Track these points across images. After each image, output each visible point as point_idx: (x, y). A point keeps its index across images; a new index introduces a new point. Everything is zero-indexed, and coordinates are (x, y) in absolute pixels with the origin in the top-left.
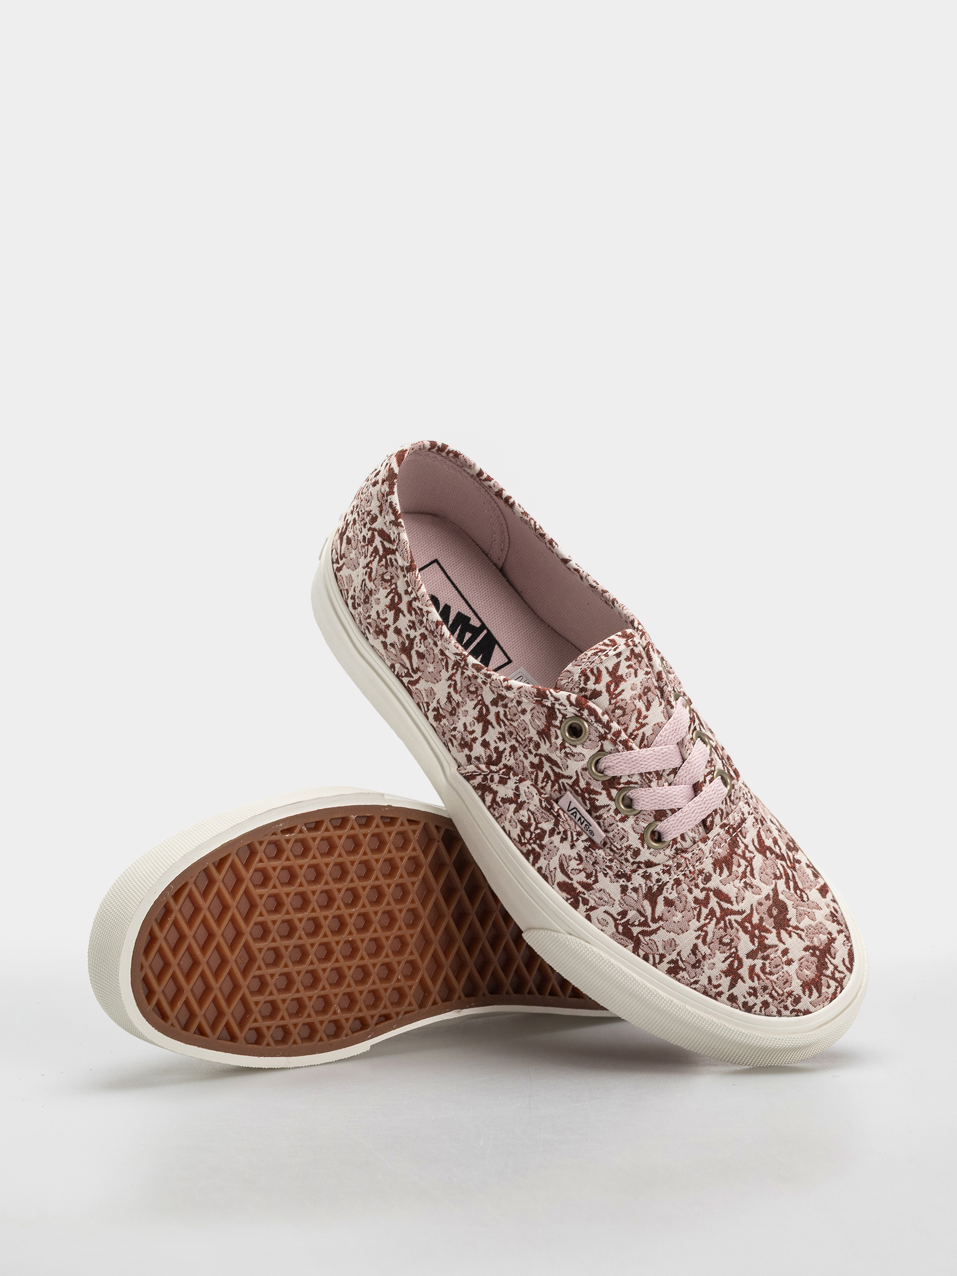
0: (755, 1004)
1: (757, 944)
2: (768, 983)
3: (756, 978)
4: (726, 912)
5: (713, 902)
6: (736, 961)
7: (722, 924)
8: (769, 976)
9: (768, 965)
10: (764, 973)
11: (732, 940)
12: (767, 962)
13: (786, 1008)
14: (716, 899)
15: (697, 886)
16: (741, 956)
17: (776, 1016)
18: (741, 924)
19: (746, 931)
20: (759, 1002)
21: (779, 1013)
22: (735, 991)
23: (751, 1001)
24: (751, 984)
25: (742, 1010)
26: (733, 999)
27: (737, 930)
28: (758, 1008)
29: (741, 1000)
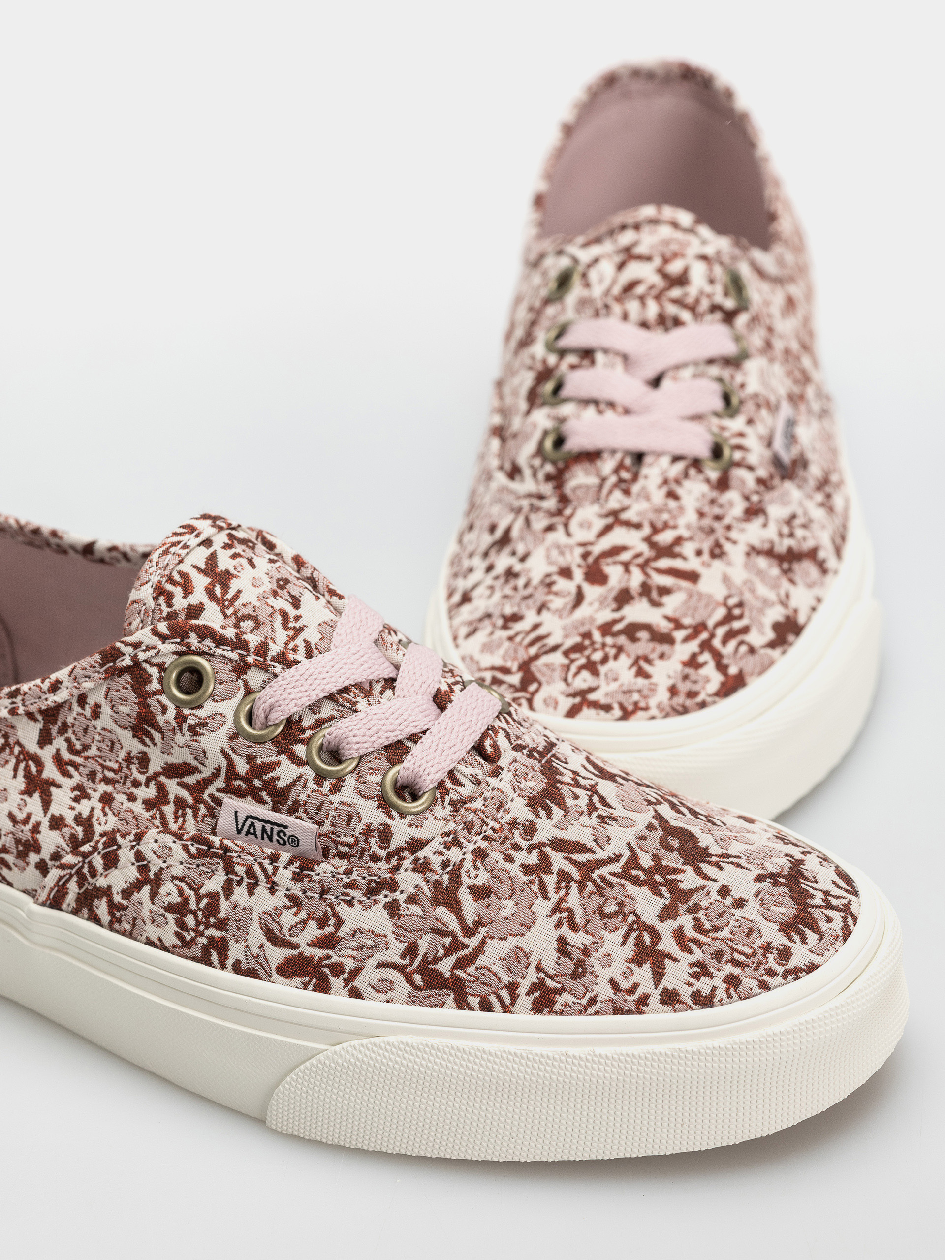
0: (714, 989)
1: (667, 895)
2: (718, 945)
3: (693, 946)
4: (587, 868)
5: (558, 860)
6: (645, 934)
7: (590, 887)
8: (715, 935)
9: (703, 919)
10: (705, 932)
11: (621, 904)
12: (701, 915)
13: (771, 973)
14: (561, 855)
15: (516, 847)
16: (649, 922)
17: (760, 993)
18: (624, 874)
19: (636, 882)
20: (718, 981)
21: (764, 986)
22: (668, 982)
23: (704, 985)
24: (693, 958)
25: (692, 1009)
26: (670, 998)
27: (623, 886)
28: (721, 993)
29: (686, 993)
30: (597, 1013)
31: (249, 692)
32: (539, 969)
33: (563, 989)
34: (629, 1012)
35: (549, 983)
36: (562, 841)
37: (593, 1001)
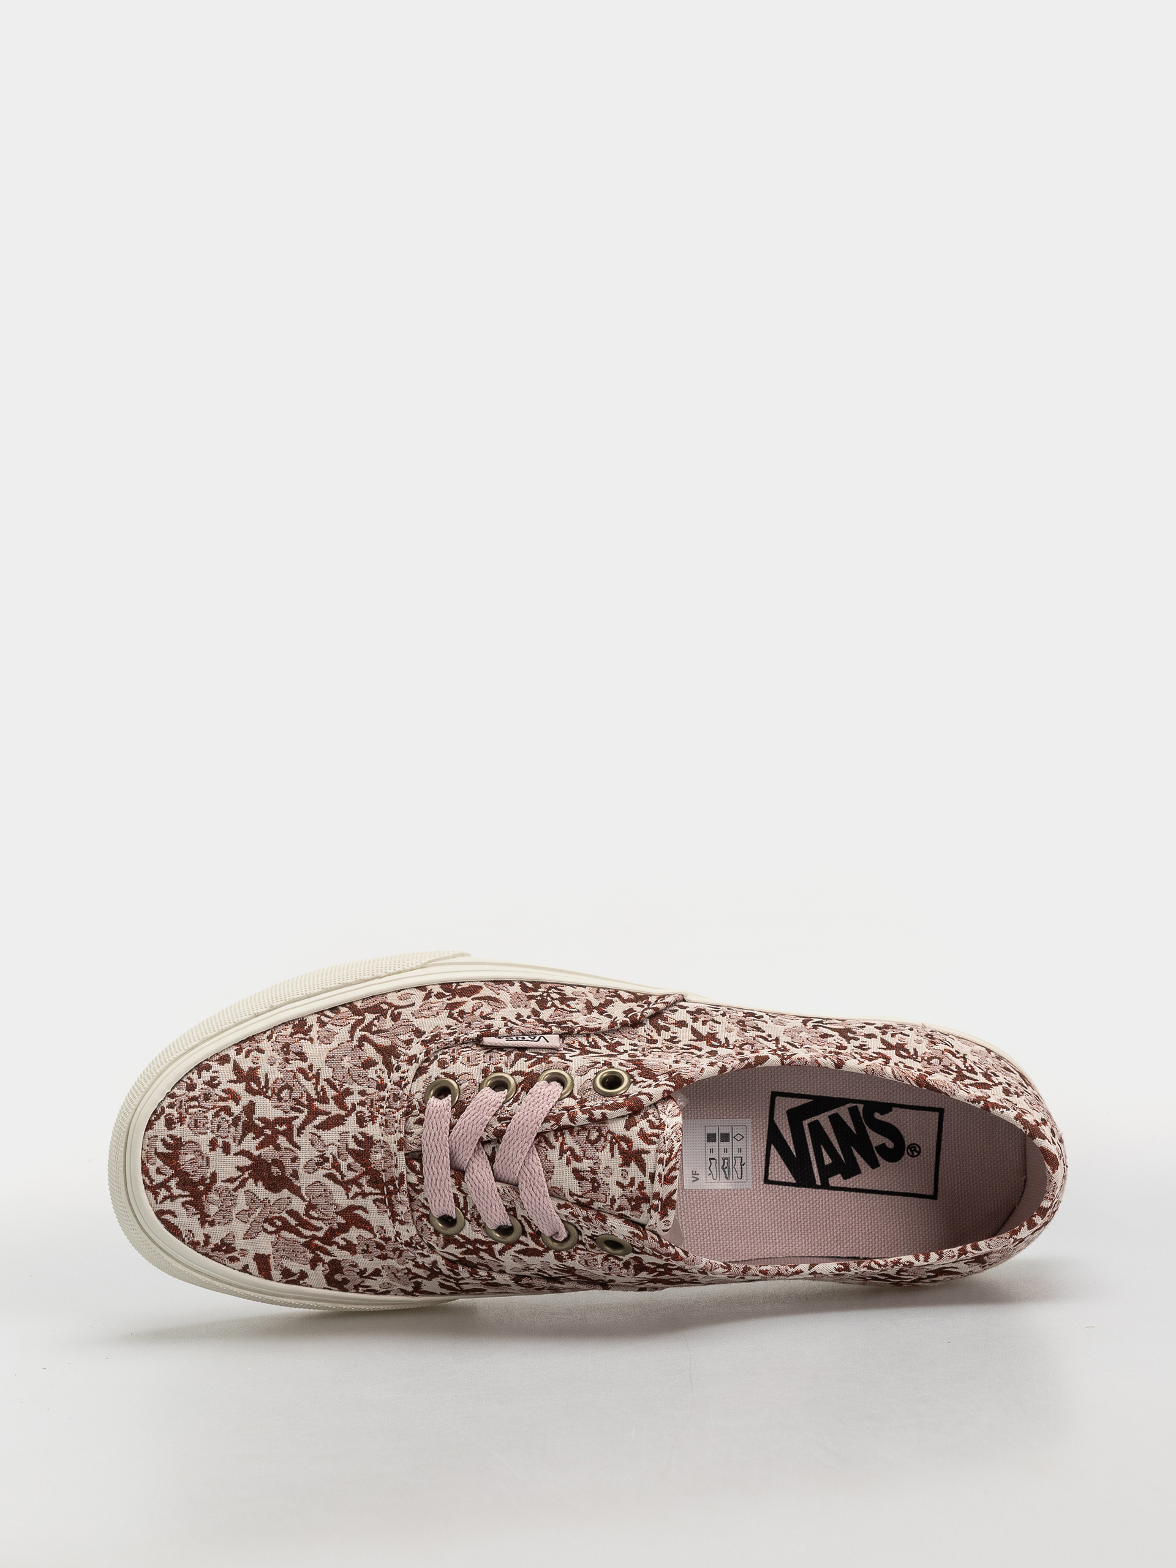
0: (199, 1077)
1: (257, 1123)
2: (209, 1104)
3: (224, 1095)
4: (314, 1113)
5: (333, 1109)
6: (256, 1088)
7: (305, 1101)
8: (215, 1110)
9: (228, 1118)
10: (223, 1109)
11: (280, 1099)
12: (230, 1119)
13: (171, 1106)
14: (334, 1113)
15: (362, 1103)
16: (258, 1097)
17: (172, 1090)
18: (288, 1121)
19: (279, 1121)
20: (199, 1082)
21: (171, 1095)
22: (229, 1067)
23: (206, 1076)
24: (222, 1087)
25: (207, 1060)
26: (224, 1060)
27: (286, 1113)
28: (195, 1076)
29: (215, 1066)
30: (265, 1032)
31: (571, 1095)
32: (311, 1040)
33: (291, 1035)
34: (244, 1041)
35: (301, 1036)
36: (338, 1124)
37: (269, 1038)
